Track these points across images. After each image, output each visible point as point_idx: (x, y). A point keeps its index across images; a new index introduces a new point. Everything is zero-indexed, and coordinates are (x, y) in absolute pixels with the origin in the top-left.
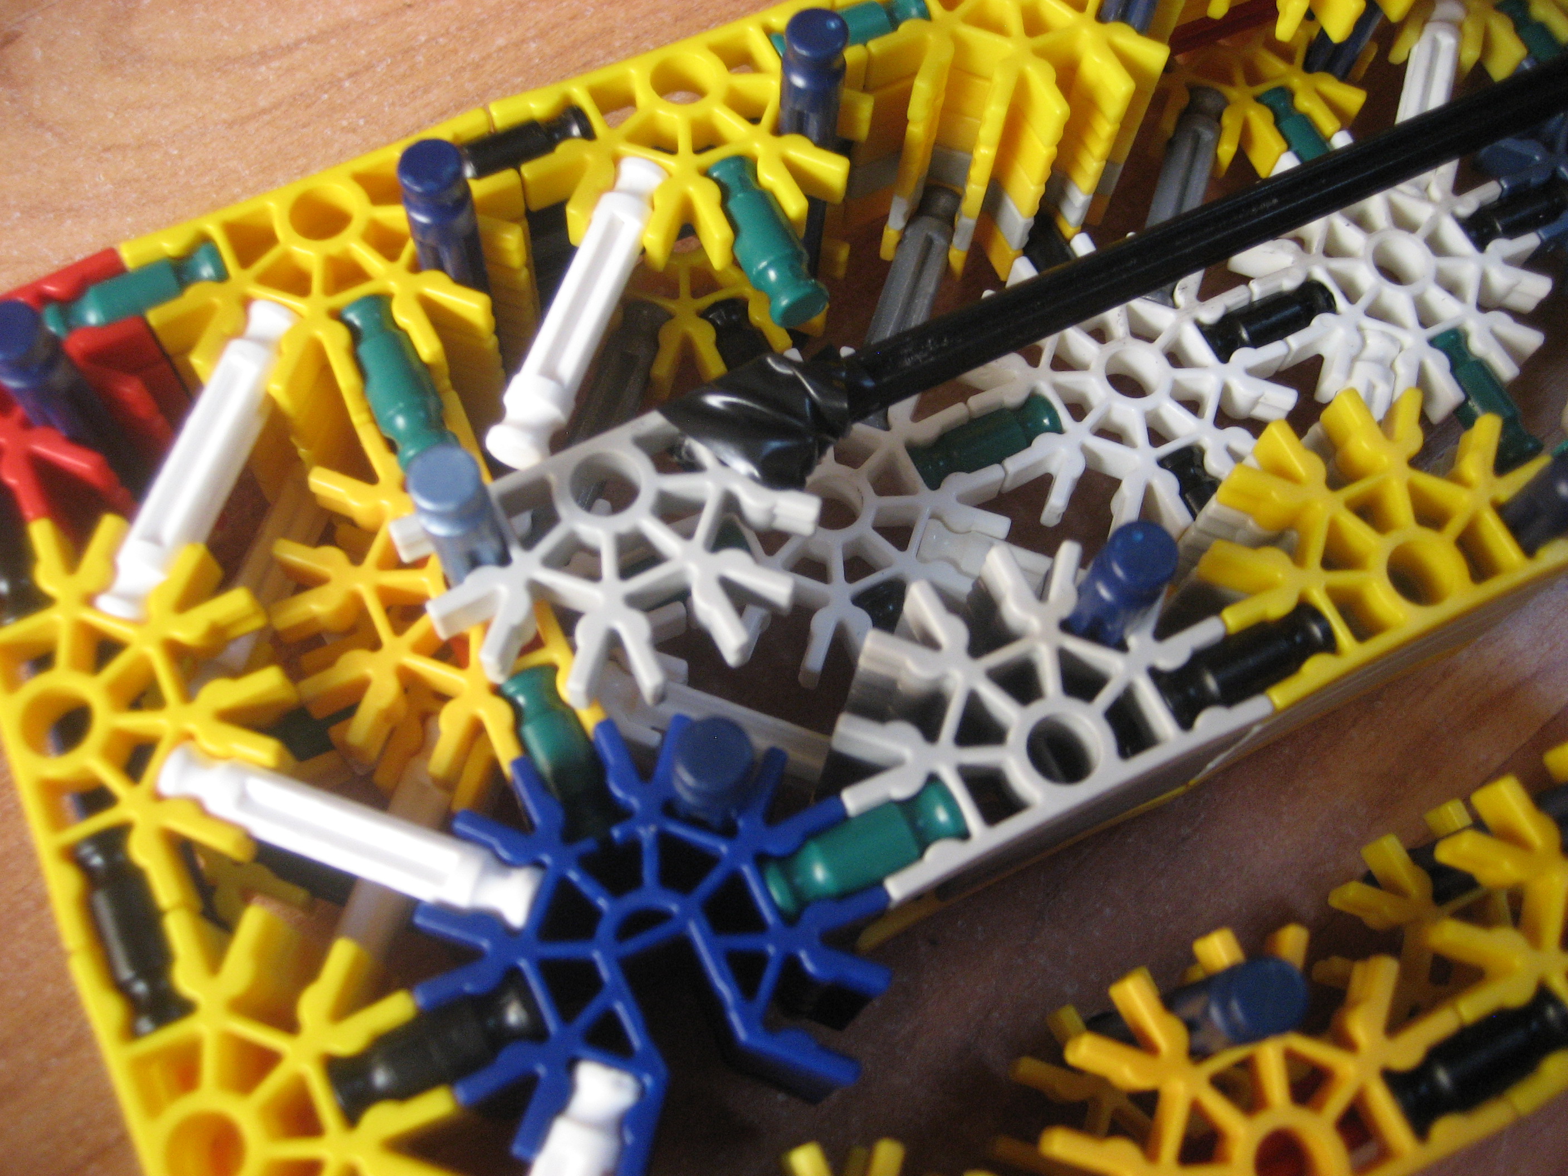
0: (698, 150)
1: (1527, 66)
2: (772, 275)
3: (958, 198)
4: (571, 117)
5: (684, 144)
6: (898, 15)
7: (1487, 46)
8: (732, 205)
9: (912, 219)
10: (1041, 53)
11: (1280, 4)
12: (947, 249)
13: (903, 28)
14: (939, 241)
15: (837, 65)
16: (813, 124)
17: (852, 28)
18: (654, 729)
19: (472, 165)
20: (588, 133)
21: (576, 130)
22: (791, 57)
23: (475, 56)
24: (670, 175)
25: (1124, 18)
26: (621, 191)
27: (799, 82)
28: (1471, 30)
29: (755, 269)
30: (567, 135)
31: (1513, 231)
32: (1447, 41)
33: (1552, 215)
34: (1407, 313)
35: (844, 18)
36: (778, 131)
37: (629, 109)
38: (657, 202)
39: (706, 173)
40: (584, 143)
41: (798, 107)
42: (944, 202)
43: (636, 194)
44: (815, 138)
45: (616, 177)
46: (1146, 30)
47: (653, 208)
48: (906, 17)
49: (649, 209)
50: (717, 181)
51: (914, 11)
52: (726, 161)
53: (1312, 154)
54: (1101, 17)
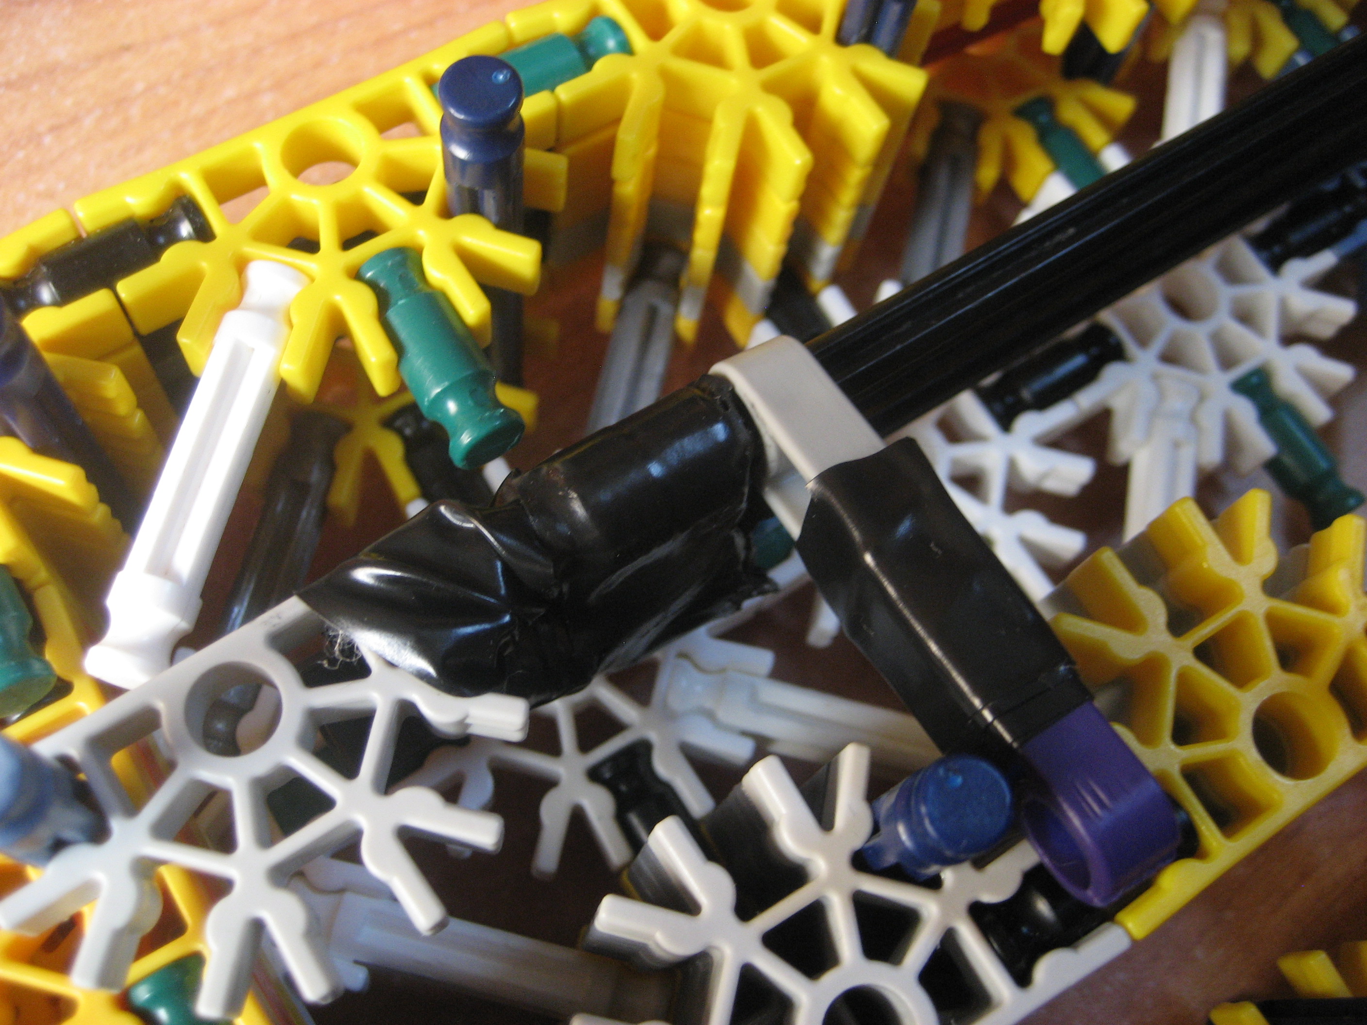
0: (348, 244)
1: (1302, 60)
2: (452, 406)
3: (683, 254)
4: (179, 212)
5: (328, 238)
6: (592, 51)
7: (1257, 40)
8: (393, 315)
9: (632, 284)
10: (771, 88)
11: (1047, 8)
12: (673, 318)
13: (599, 66)
14: (665, 309)
15: (512, 126)
16: (489, 201)
17: (524, 76)
18: (357, 962)
19: (51, 285)
20: (203, 233)
21: (185, 228)
22: (450, 123)
23: (199, 109)
24: (312, 280)
25: (868, 38)
26: (249, 309)
27: (461, 153)
28: (1239, 22)
29: (426, 399)
30: (173, 238)
31: (1307, 250)
32: (1213, 37)
33: (1346, 228)
34: (1207, 356)
35: (513, 64)
36: (447, 212)
37: (258, 193)
38: (295, 320)
39: (357, 275)
40: (197, 247)
41: (467, 184)
42: (667, 262)
43: (267, 311)
44: (494, 218)
45: (242, 288)
46: (896, 52)
47: (291, 325)
48: (602, 52)
49: (285, 329)
50: (372, 285)
51: (611, 43)
52: (381, 257)
53: (1089, 180)
54: (841, 39)
